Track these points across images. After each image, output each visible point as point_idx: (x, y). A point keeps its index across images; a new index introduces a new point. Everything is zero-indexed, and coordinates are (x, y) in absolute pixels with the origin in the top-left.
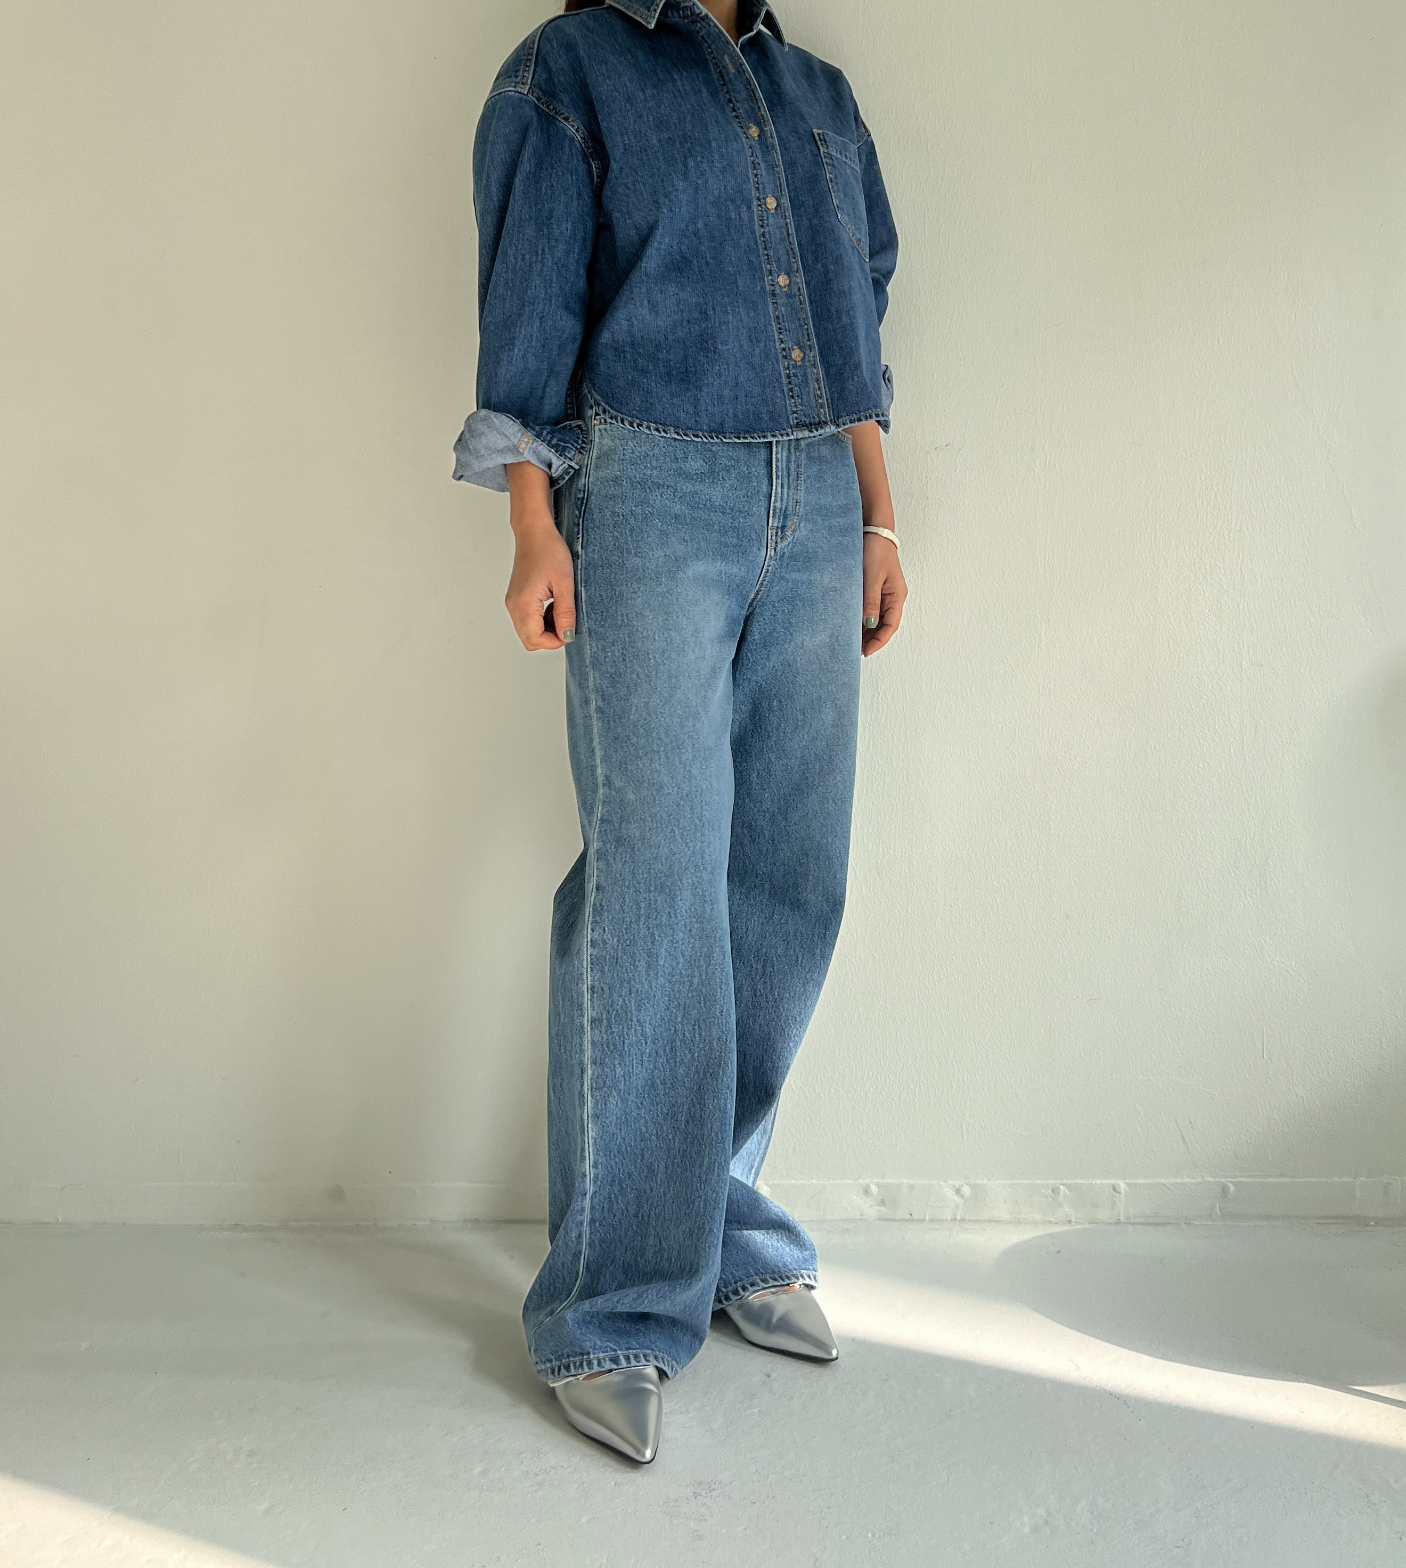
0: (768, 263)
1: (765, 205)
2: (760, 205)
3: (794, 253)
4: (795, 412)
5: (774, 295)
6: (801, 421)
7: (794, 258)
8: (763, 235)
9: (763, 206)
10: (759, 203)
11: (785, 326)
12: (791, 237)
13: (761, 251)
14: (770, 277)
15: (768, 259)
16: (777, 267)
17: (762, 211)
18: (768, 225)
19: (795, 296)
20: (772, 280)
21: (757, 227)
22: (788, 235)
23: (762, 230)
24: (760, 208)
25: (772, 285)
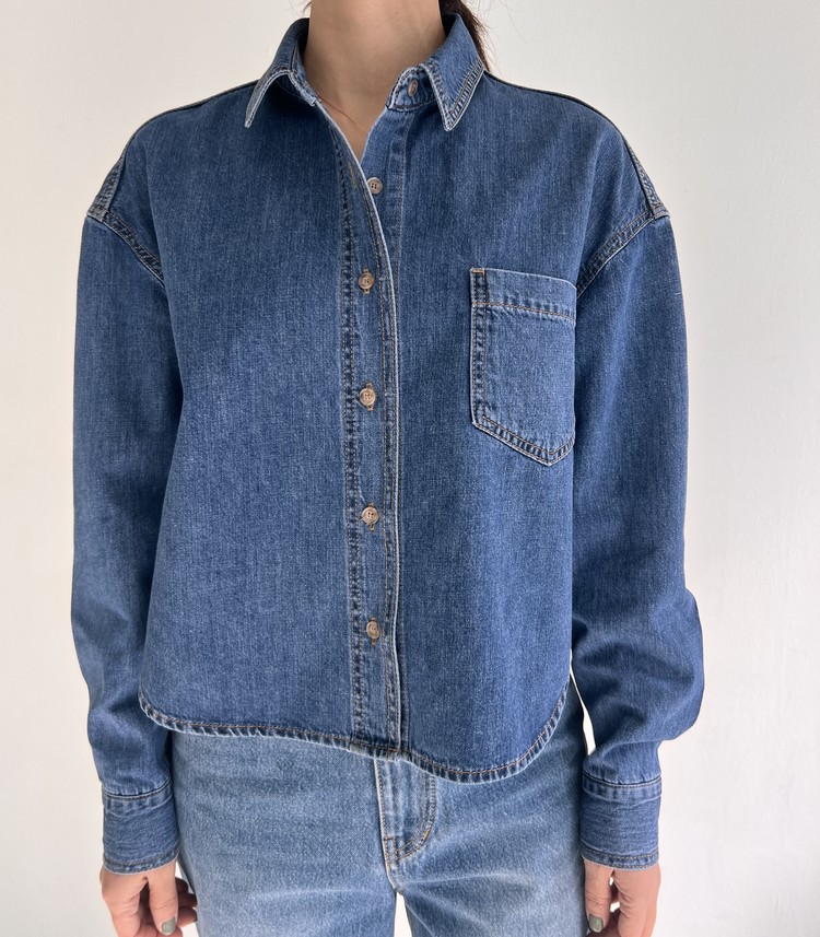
0: (352, 488)
1: (358, 399)
2: (350, 401)
3: (391, 477)
4: (359, 714)
5: (354, 535)
6: (364, 729)
7: (390, 485)
8: (351, 444)
9: (356, 401)
10: (349, 397)
11: (362, 585)
12: (391, 450)
13: (345, 469)
14: (351, 510)
15: (353, 481)
16: (363, 493)
17: (351, 409)
18: (359, 428)
19: (382, 541)
20: (353, 514)
21: (342, 432)
22: (388, 447)
23: (349, 437)
24: (349, 405)
25: (352, 521)
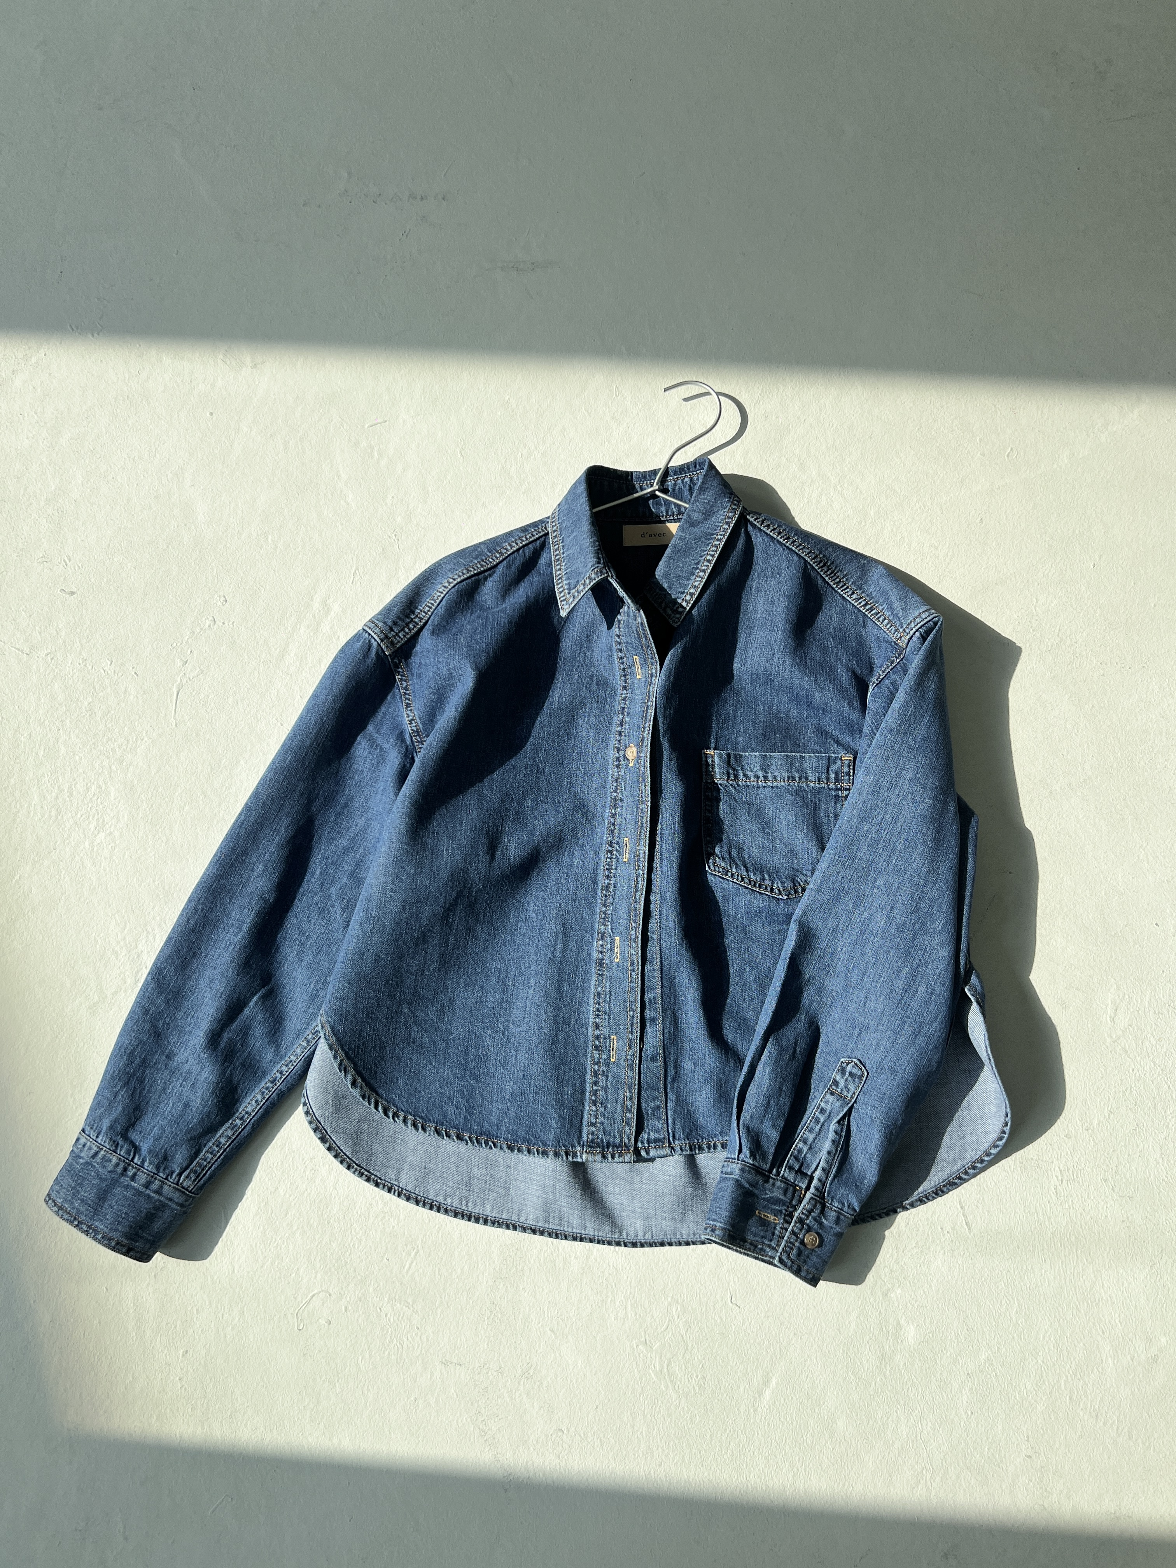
0: (604, 924)
1: (618, 850)
2: (610, 852)
3: (636, 916)
6: (598, 1138)
7: (635, 922)
9: (615, 852)
10: (610, 848)
13: (599, 908)
15: (604, 918)
16: (614, 929)
19: (628, 969)
21: (601, 878)
22: (636, 891)
24: (609, 855)
25: (602, 953)
